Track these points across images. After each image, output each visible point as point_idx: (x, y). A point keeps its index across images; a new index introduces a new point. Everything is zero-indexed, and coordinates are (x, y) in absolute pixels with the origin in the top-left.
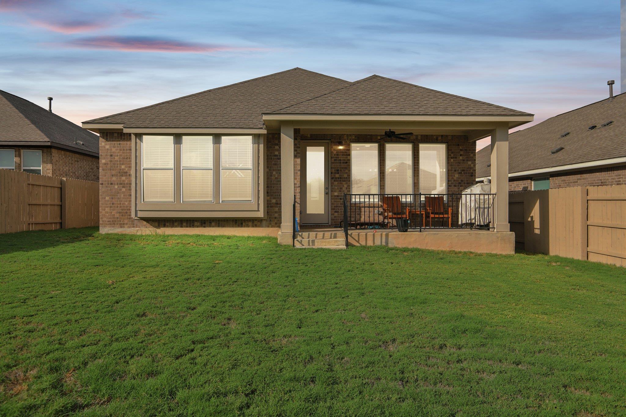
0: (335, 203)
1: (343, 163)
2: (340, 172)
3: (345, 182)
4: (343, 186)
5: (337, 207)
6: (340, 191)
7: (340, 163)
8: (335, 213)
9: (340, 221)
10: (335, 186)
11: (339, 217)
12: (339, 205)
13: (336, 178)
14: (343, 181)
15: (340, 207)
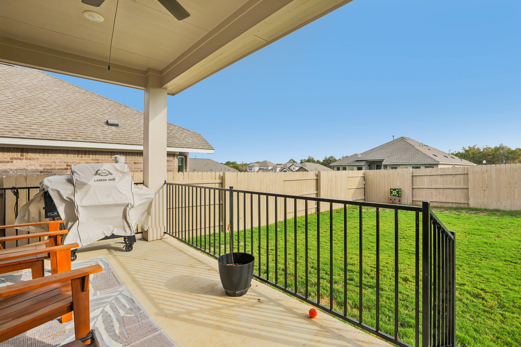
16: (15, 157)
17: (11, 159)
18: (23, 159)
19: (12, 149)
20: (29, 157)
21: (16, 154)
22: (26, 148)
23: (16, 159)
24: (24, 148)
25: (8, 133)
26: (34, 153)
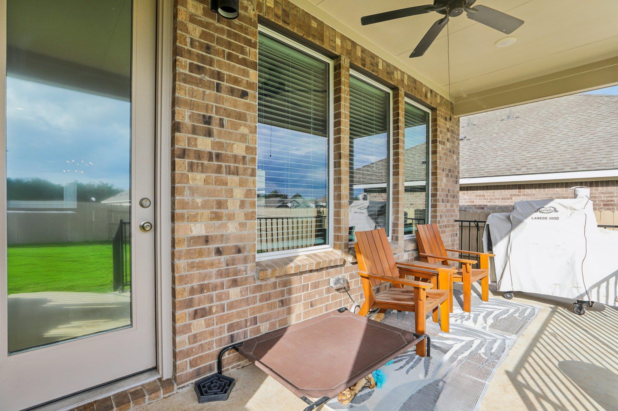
0: (195, 272)
1: (232, 91)
2: (215, 128)
3: (236, 178)
4: (230, 192)
5: (202, 289)
6: (217, 217)
7: (218, 88)
8: (195, 322)
9: (216, 349)
10: (193, 191)
11: (212, 333)
12: (214, 280)
13: (199, 155)
14: (230, 172)
15: (215, 288)
16: (514, 193)
17: (511, 195)
18: (521, 196)
19: (511, 186)
20: (526, 193)
21: (515, 191)
22: (523, 184)
23: (514, 195)
24: (521, 184)
25: (507, 171)
26: (531, 188)
